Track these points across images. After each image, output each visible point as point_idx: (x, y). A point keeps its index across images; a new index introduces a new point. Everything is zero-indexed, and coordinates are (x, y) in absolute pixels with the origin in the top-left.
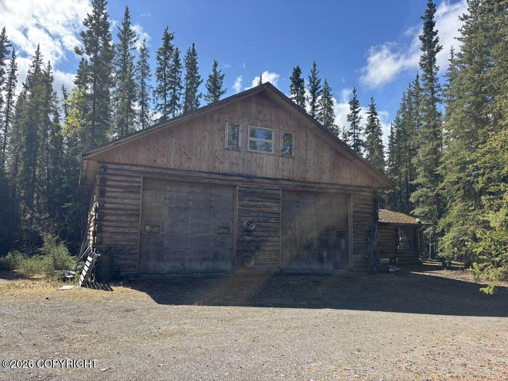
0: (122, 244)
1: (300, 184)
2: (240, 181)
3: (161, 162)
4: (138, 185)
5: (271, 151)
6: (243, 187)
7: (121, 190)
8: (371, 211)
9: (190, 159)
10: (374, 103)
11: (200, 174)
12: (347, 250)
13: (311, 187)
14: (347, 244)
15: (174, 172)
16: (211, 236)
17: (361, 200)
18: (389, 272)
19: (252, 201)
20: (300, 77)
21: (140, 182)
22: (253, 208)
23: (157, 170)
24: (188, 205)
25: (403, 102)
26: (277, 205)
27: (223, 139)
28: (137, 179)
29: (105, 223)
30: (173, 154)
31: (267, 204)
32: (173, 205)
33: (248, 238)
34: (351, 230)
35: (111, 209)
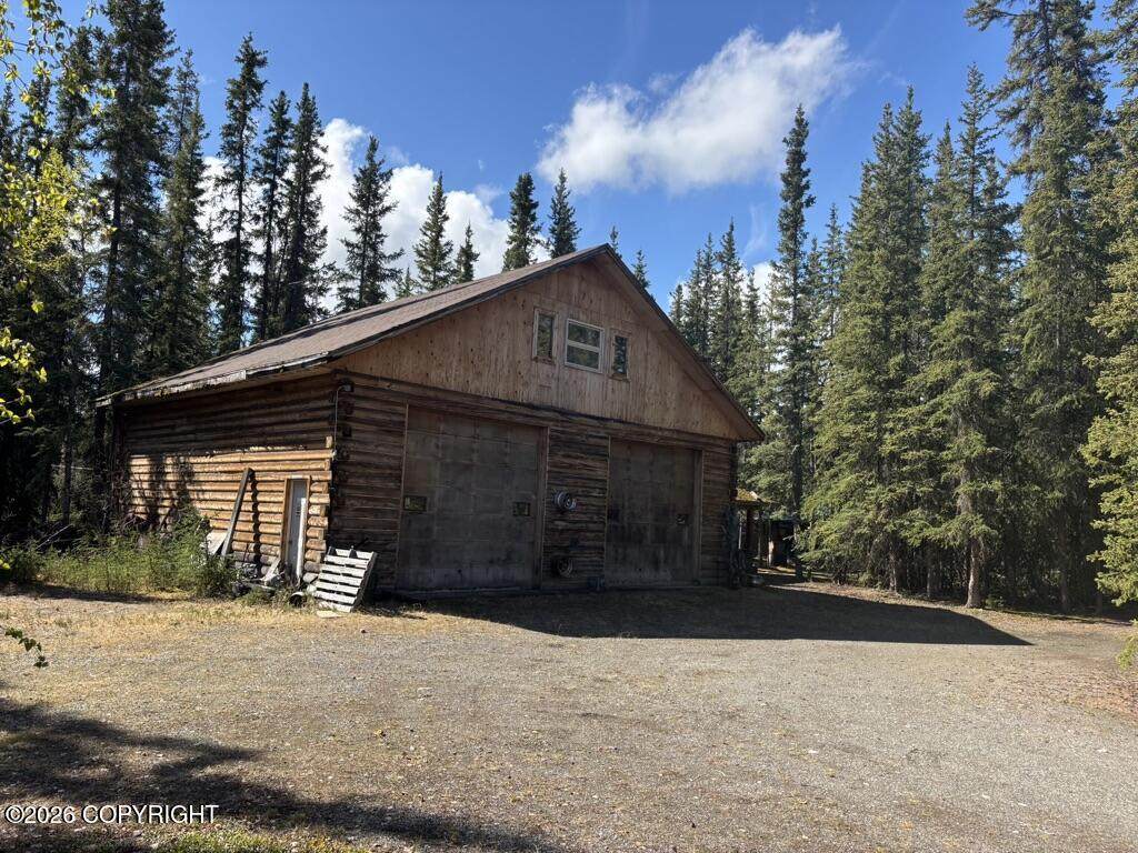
0: (372, 533)
1: (636, 429)
2: (552, 420)
3: (436, 378)
4: (401, 419)
5: (597, 367)
6: (556, 431)
7: (374, 428)
8: (726, 481)
9: (479, 374)
10: (643, 263)
11: (494, 403)
12: (690, 547)
13: (649, 435)
14: (691, 536)
15: (456, 399)
16: (503, 519)
17: (714, 460)
18: (752, 585)
19: (569, 456)
20: (531, 197)
21: (403, 415)
22: (568, 471)
23: (431, 394)
24: (471, 460)
25: (695, 268)
26: (602, 465)
27: (529, 341)
28: (399, 409)
29: (347, 491)
30: (455, 364)
31: (590, 463)
32: (448, 460)
33: (561, 524)
34: (699, 510)
35: (360, 464)
